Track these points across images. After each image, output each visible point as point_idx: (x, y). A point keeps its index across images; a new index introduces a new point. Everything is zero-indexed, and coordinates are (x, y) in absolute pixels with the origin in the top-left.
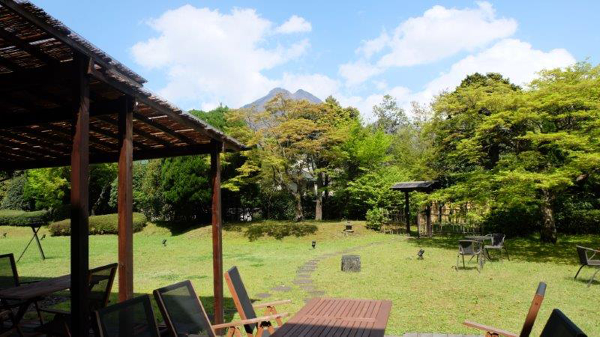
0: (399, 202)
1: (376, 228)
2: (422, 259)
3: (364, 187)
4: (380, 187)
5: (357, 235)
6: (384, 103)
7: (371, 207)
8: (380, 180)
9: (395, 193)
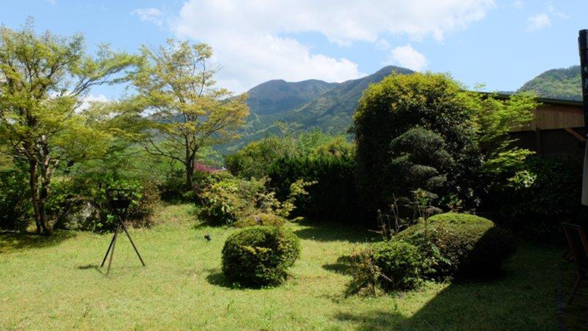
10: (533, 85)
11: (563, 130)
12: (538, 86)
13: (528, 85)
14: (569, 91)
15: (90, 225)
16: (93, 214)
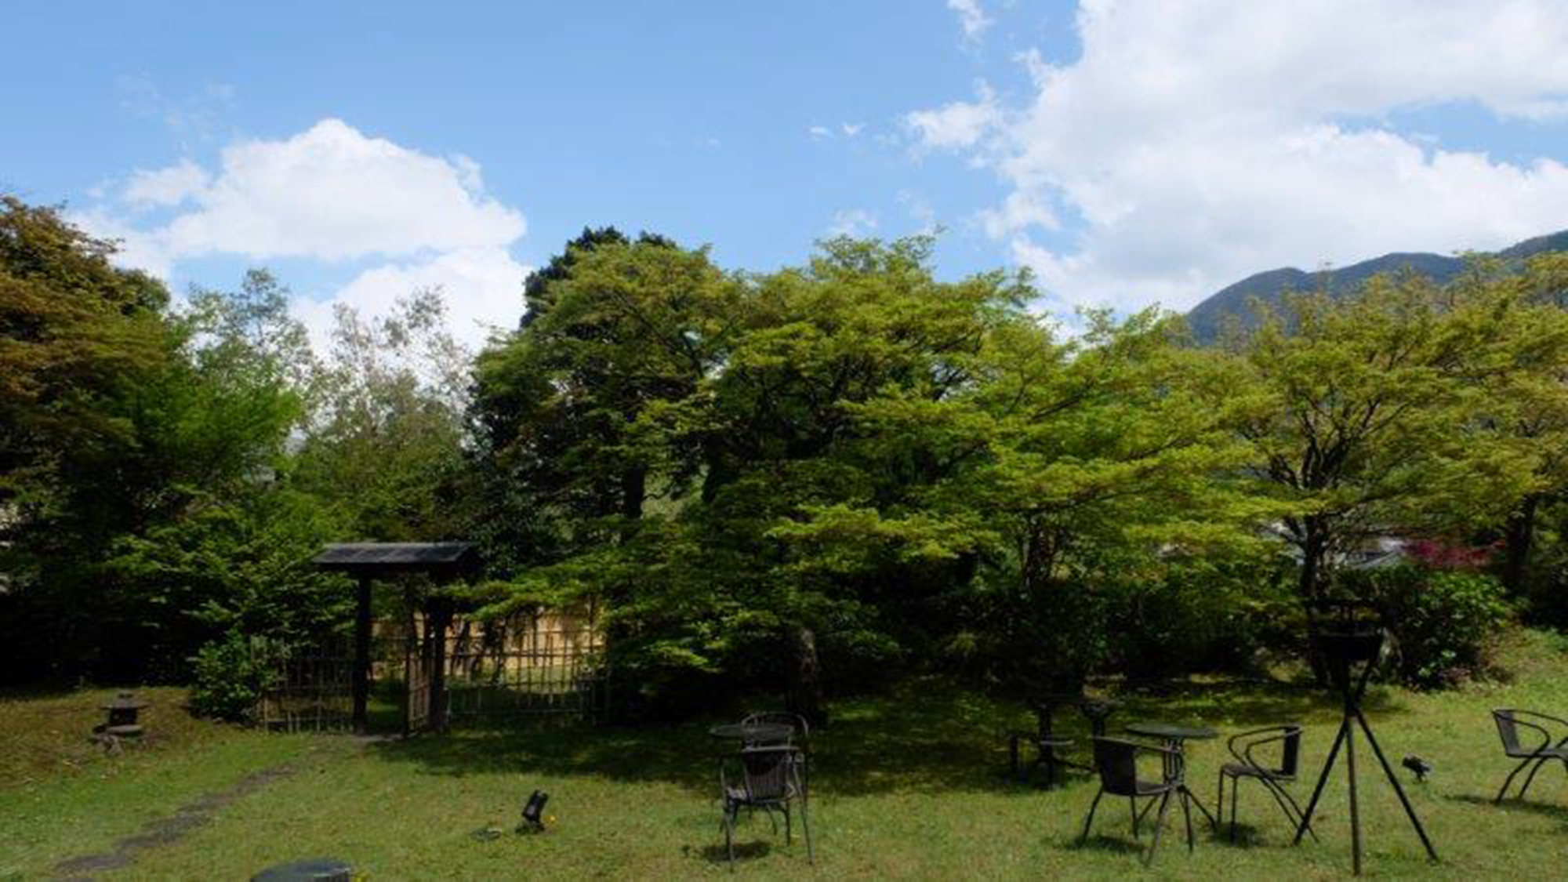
0: (322, 615)
1: (234, 714)
2: (540, 828)
3: (189, 556)
4: (254, 559)
5: (160, 744)
6: (243, 291)
7: (216, 632)
8: (255, 532)
9: (308, 584)
15: (1394, 671)
16: (1394, 648)
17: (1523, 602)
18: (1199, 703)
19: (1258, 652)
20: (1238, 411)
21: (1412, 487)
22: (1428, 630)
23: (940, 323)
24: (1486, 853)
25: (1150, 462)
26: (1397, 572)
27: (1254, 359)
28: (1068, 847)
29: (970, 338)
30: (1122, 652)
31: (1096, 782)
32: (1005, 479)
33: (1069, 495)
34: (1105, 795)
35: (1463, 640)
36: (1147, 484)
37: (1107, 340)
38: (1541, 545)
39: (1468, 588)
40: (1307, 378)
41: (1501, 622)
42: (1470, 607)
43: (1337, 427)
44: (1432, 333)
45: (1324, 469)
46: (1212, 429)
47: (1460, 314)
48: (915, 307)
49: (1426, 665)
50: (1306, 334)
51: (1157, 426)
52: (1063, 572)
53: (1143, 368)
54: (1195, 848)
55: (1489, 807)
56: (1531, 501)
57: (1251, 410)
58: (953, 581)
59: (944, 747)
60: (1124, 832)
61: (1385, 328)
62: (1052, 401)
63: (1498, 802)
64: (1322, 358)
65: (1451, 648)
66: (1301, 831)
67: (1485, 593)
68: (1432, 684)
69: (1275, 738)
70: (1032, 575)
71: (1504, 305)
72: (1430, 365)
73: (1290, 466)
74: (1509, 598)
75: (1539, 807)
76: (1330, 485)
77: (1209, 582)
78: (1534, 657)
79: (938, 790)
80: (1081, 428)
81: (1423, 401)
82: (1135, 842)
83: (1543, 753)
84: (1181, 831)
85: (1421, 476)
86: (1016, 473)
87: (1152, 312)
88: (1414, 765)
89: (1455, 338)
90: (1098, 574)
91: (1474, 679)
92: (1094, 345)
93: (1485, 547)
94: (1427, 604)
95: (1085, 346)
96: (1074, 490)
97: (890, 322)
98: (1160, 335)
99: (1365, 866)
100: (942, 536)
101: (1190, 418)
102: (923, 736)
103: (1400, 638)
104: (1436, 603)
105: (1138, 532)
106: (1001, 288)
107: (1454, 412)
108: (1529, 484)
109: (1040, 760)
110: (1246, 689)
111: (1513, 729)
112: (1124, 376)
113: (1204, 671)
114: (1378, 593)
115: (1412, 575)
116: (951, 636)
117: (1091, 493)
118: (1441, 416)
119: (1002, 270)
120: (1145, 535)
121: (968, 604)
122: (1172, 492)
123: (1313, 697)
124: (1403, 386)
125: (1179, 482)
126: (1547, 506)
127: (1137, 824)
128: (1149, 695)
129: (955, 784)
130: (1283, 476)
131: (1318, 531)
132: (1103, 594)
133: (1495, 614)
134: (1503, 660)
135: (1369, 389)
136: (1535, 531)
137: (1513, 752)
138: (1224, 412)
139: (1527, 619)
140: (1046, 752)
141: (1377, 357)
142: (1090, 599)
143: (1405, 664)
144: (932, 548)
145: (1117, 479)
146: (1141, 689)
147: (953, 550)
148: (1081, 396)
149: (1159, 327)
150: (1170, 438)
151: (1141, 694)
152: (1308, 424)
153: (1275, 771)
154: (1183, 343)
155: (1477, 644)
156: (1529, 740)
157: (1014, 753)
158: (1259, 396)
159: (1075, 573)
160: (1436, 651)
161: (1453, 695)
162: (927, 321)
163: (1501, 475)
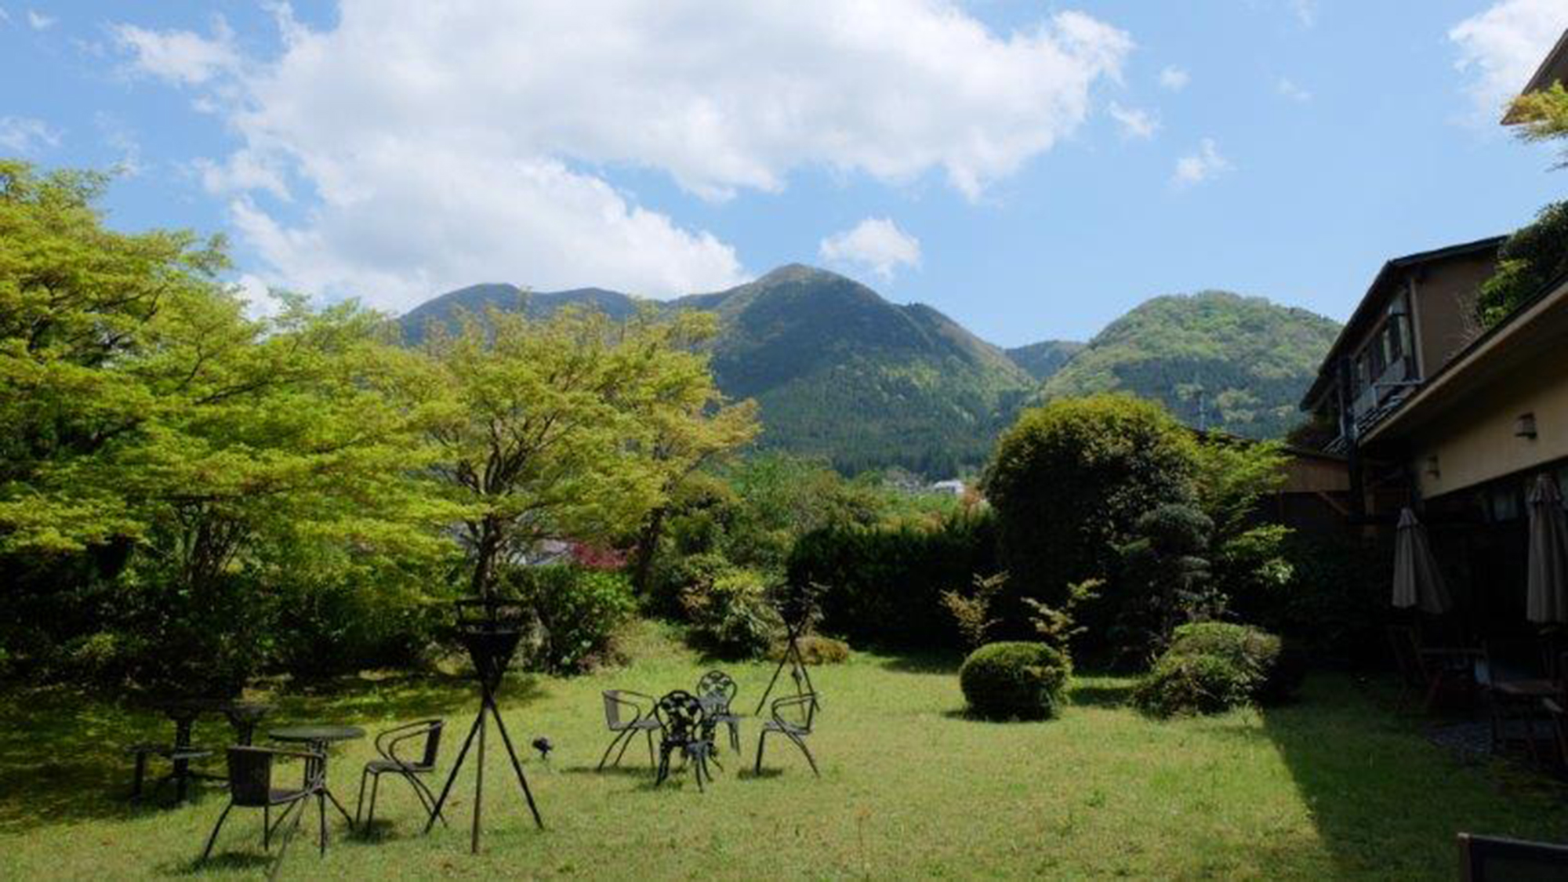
10: (1124, 330)
11: (1313, 495)
12: (1134, 333)
13: (1114, 330)
14: (1198, 348)
15: (543, 660)
16: (545, 640)
17: (645, 598)
18: (366, 700)
19: (429, 647)
20: (426, 416)
21: (571, 497)
22: (574, 623)
23: (101, 277)
24: (581, 815)
25: (329, 458)
26: (555, 571)
27: (451, 366)
28: (184, 870)
29: (143, 299)
30: (292, 651)
31: (229, 796)
32: (160, 464)
33: (236, 485)
34: (235, 808)
35: (598, 631)
36: (325, 479)
37: (302, 327)
38: (665, 550)
39: (606, 586)
40: (495, 390)
41: (626, 615)
42: (606, 602)
43: (516, 437)
44: (599, 363)
45: (502, 476)
46: (400, 430)
47: (622, 350)
48: (66, 251)
49: (568, 653)
50: (500, 350)
51: (346, 421)
52: (235, 566)
53: (335, 360)
54: (328, 850)
55: (593, 775)
56: (658, 512)
57: (440, 416)
58: (94, 573)
59: (52, 772)
60: (255, 845)
61: (565, 353)
62: (232, 382)
63: (600, 770)
64: (509, 374)
65: (589, 639)
66: (433, 818)
67: (618, 590)
68: (572, 670)
69: (420, 733)
70: (196, 569)
71: (654, 347)
72: (597, 390)
73: (476, 471)
74: (636, 594)
75: (628, 771)
76: (506, 492)
77: (389, 579)
78: (648, 644)
79: (28, 826)
80: (263, 414)
81: (588, 423)
82: (265, 854)
83: (635, 725)
84: (316, 834)
85: (577, 488)
86: (175, 457)
87: (351, 307)
88: (541, 745)
89: (616, 370)
90: (274, 568)
91: (603, 664)
92: (284, 331)
93: (626, 551)
94: (574, 600)
95: (275, 329)
96: (242, 480)
97: (29, 265)
98: (359, 332)
99: (482, 845)
100: (64, 526)
101: (380, 418)
102: (26, 761)
103: (551, 630)
104: (581, 599)
105: (311, 529)
106: (186, 252)
107: (609, 434)
108: (655, 499)
109: (172, 776)
110: (413, 682)
111: (616, 708)
112: (314, 366)
113: (374, 668)
114: (538, 590)
115: (566, 574)
116: (84, 638)
117: (259, 487)
118: (597, 437)
119: (191, 232)
120: (318, 531)
121: (112, 600)
122: (348, 491)
123: (472, 689)
124: (572, 406)
125: (356, 480)
126: (672, 516)
127: (269, 835)
128: (314, 694)
129: (55, 815)
130: (468, 480)
131: (493, 533)
132: (278, 591)
133: (624, 608)
134: (625, 647)
135: (546, 406)
136: (661, 537)
137: (614, 726)
138: (413, 415)
139: (647, 612)
140: (180, 766)
141: (557, 379)
142: (262, 595)
143: (553, 653)
144: (50, 537)
145: (292, 473)
146: (307, 689)
147: (77, 539)
148: (266, 382)
149: (356, 324)
150: (359, 435)
151: (306, 694)
152: (494, 435)
153: (416, 764)
154: (389, 340)
155: (610, 633)
156: (626, 715)
157: (140, 770)
158: (447, 404)
159: (249, 567)
160: (578, 641)
161: (587, 678)
162: (82, 272)
163: (636, 490)
